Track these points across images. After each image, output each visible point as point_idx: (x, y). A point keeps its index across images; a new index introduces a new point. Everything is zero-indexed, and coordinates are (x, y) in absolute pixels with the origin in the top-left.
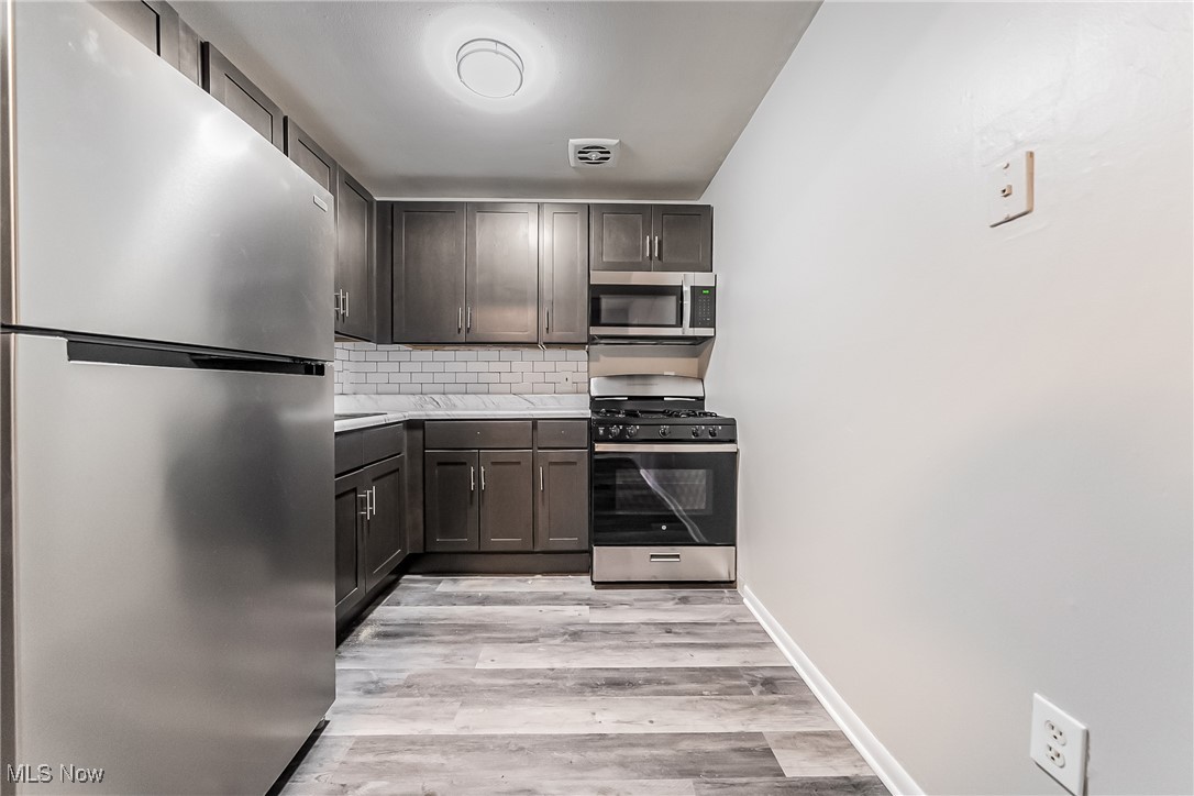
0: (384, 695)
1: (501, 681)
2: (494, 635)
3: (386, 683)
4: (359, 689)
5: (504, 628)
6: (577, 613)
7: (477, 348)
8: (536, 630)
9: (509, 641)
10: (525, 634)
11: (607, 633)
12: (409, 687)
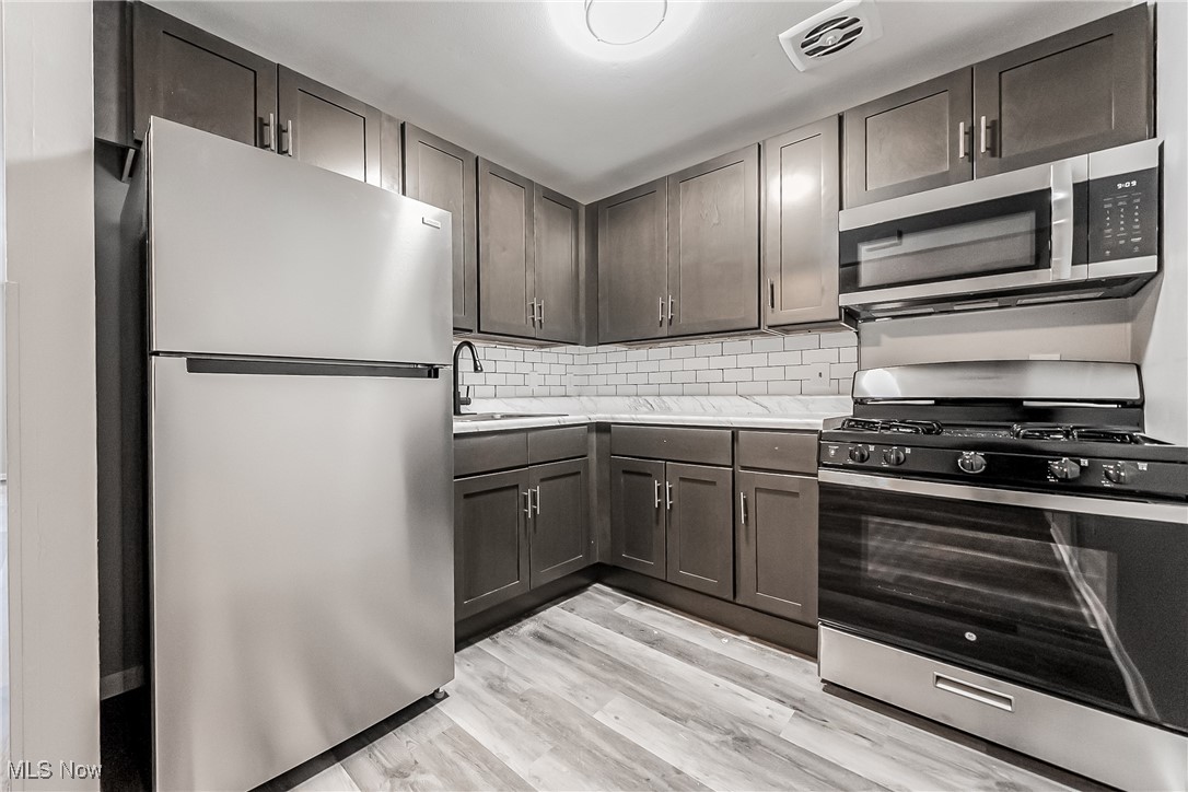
0: (500, 696)
1: (608, 748)
2: (639, 688)
3: (510, 686)
4: (486, 679)
5: (657, 687)
6: (768, 712)
7: (694, 342)
8: (693, 706)
9: (652, 704)
10: (676, 705)
11: (799, 766)
12: (522, 700)
